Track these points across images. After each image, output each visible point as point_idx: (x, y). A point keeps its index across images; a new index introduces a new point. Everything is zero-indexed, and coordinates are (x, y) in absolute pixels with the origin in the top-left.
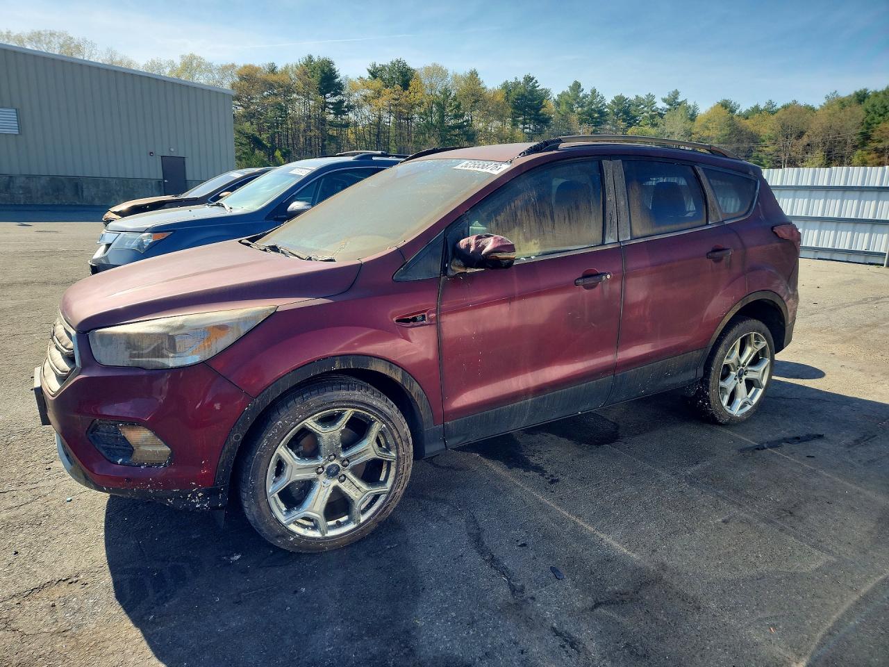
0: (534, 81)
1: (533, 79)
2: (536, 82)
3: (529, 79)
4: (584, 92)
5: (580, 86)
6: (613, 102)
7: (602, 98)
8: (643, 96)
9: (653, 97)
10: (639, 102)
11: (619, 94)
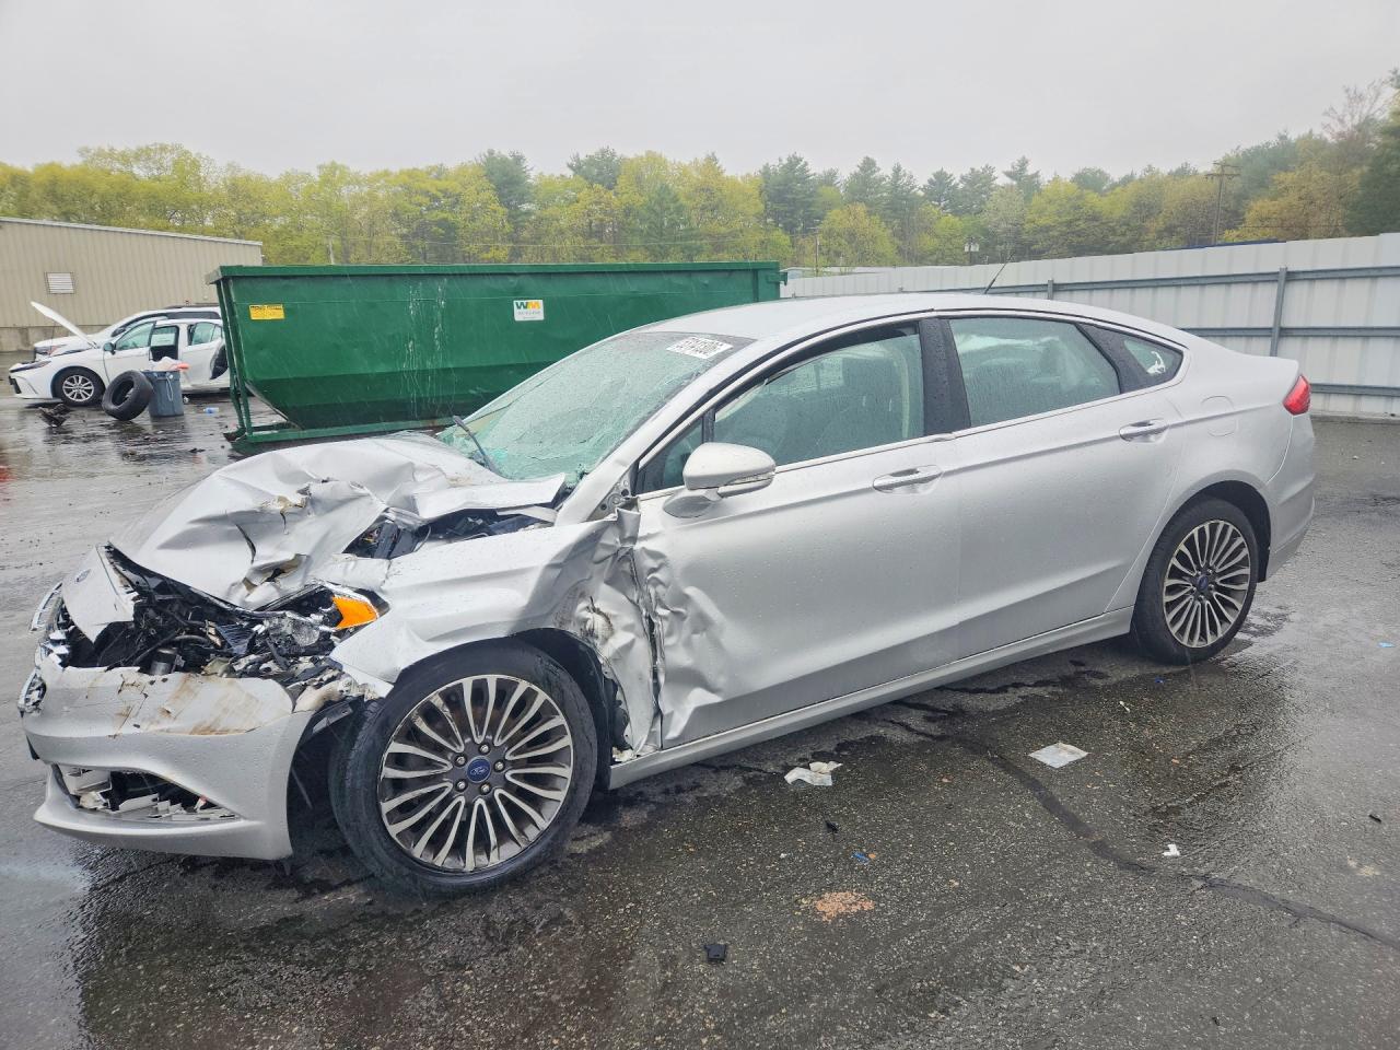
0: (802, 163)
1: (801, 160)
2: (805, 164)
3: (794, 162)
4: (880, 172)
5: (874, 163)
6: (930, 181)
7: (912, 177)
8: (979, 168)
9: (993, 170)
11: (939, 169)
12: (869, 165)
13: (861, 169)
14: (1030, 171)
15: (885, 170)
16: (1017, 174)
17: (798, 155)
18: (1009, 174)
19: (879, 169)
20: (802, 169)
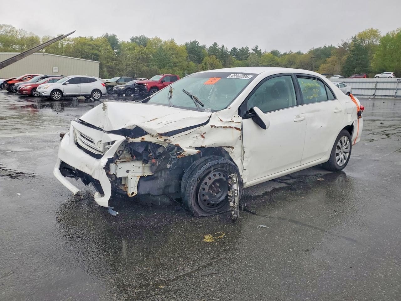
0: (197, 43)
1: (197, 42)
4: (219, 47)
5: (217, 44)
6: (231, 50)
7: (227, 49)
8: (244, 47)
9: (248, 48)
10: (243, 50)
11: (234, 47)
12: (215, 44)
13: (213, 45)
14: (259, 49)
15: (220, 46)
16: (255, 50)
17: (196, 40)
18: (253, 50)
19: (218, 46)
20: (198, 44)
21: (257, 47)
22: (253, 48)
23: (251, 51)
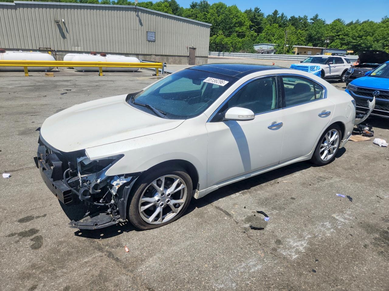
0: (259, 10)
1: (259, 9)
2: (260, 10)
3: (257, 10)
6: (290, 20)
7: (286, 17)
8: (302, 16)
9: (307, 17)
10: (300, 19)
11: (292, 16)
12: (276, 12)
13: (273, 14)
16: (315, 18)
18: (311, 19)
19: (279, 14)
20: (259, 12)
21: (317, 16)
22: (312, 18)
23: (309, 21)
